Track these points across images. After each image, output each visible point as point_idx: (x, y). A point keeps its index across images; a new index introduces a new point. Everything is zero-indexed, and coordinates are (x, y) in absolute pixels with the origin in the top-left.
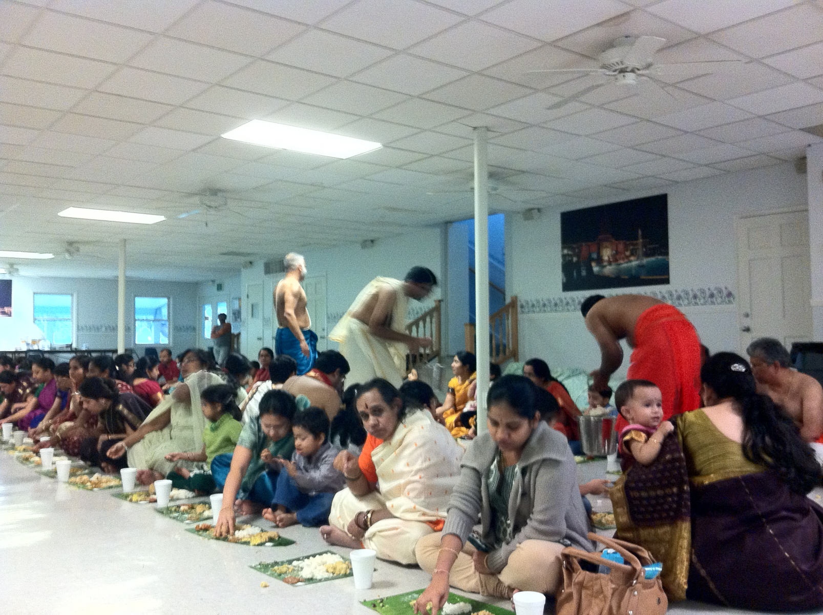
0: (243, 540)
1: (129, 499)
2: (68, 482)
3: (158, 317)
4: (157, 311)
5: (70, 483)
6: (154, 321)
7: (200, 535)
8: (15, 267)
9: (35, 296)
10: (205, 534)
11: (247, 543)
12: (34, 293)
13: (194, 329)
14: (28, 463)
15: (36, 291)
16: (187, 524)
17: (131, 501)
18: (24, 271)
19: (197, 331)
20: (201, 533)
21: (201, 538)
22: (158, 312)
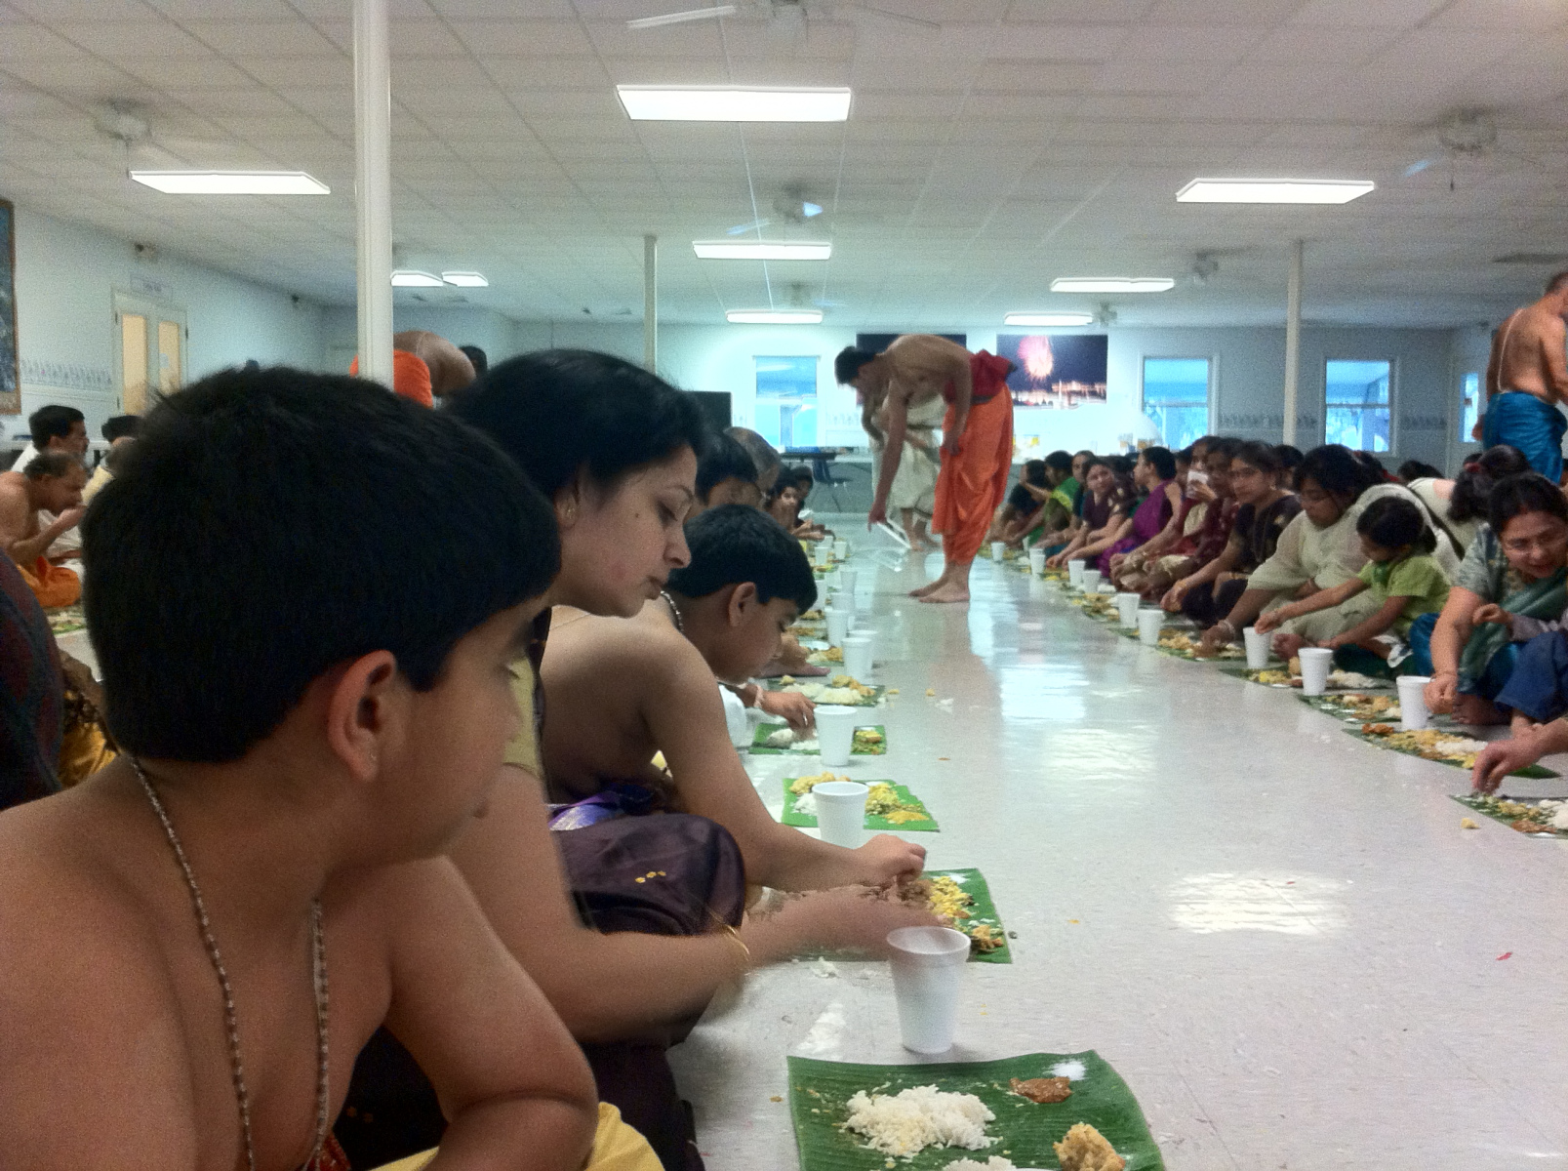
0: (1450, 758)
1: (1252, 678)
2: (1155, 646)
3: (1371, 401)
4: (1371, 388)
5: (1161, 647)
6: (1364, 406)
7: (1369, 741)
8: (1112, 309)
9: (1147, 363)
10: (1378, 740)
11: (1458, 763)
12: (1145, 358)
13: (1443, 424)
14: (1098, 616)
15: (1148, 354)
16: (1352, 722)
17: (1256, 681)
18: (1127, 318)
19: (1449, 430)
20: (1371, 737)
21: (1369, 745)
22: (1372, 390)
